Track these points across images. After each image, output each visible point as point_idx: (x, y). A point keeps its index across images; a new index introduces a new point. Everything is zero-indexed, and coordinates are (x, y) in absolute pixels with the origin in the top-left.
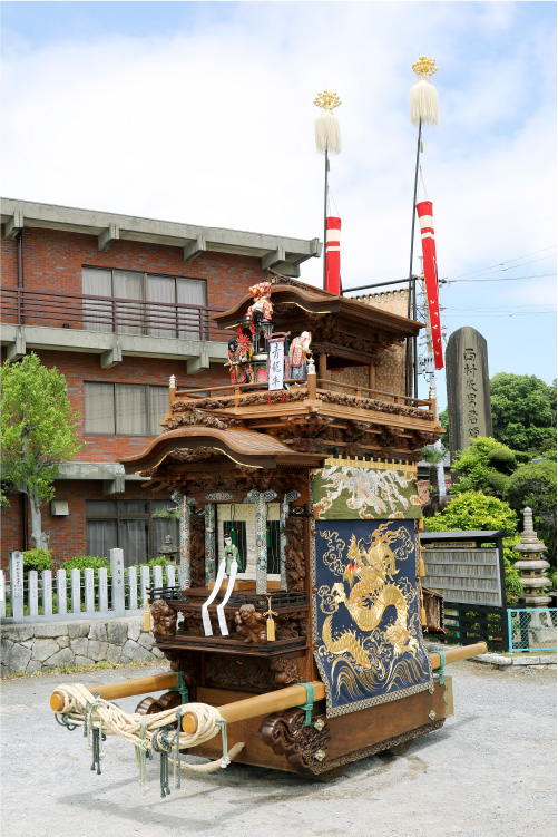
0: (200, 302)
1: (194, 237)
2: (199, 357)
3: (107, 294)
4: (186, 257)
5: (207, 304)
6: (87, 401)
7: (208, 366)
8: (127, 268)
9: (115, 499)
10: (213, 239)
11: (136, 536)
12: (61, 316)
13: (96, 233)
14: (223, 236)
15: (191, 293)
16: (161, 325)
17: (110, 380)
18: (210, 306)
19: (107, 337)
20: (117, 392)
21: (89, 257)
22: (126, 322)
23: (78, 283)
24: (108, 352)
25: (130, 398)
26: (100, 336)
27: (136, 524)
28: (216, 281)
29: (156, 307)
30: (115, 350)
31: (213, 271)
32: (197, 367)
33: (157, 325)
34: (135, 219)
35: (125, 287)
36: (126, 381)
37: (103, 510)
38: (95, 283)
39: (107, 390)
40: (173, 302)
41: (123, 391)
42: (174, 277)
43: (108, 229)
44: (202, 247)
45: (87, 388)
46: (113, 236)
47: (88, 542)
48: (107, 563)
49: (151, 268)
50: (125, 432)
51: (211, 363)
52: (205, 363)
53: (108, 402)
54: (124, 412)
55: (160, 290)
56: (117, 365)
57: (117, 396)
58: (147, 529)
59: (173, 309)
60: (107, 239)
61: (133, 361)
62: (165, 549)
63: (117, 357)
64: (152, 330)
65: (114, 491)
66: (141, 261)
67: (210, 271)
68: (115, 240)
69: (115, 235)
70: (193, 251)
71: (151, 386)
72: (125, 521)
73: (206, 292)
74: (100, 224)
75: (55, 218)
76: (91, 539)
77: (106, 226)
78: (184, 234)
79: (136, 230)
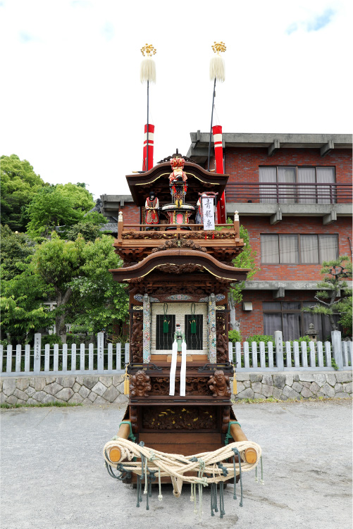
0: (331, 181)
1: (326, 142)
2: (330, 214)
3: (273, 181)
4: (322, 154)
5: (335, 179)
6: (263, 245)
7: (336, 219)
8: (285, 164)
9: (280, 301)
10: (339, 142)
11: (294, 322)
12: (247, 196)
13: (267, 146)
14: (345, 139)
15: (325, 176)
16: (307, 196)
17: (276, 232)
18: (338, 182)
19: (273, 206)
20: (280, 239)
21: (263, 160)
22: (285, 196)
23: (257, 176)
24: (274, 215)
25: (288, 243)
26: (269, 206)
27: (293, 316)
28: (341, 166)
29: (303, 187)
30: (278, 213)
31: (340, 161)
32: (329, 220)
33: (304, 196)
34: (289, 135)
35: (284, 176)
36: (285, 232)
37: (273, 307)
38: (266, 175)
39: (274, 238)
40: (314, 182)
41: (284, 238)
42: (314, 167)
43: (273, 143)
44: (332, 146)
45: (263, 238)
46: (276, 147)
47: (265, 326)
48: (273, 339)
49: (300, 163)
50: (285, 262)
51: (338, 217)
52: (334, 217)
53: (275, 244)
54: (285, 251)
55: (305, 175)
56: (279, 222)
57: (280, 242)
58: (300, 320)
59: (314, 187)
60: (273, 149)
61: (289, 219)
62: (309, 331)
63: (279, 217)
64: (301, 200)
65: (278, 296)
66: (294, 160)
67: (337, 161)
68: (277, 149)
69: (277, 146)
70: (326, 150)
71: (301, 234)
72: (288, 314)
73: (335, 174)
74: (269, 141)
75: (242, 140)
76: (267, 325)
77: (272, 142)
78: (320, 141)
79: (290, 141)
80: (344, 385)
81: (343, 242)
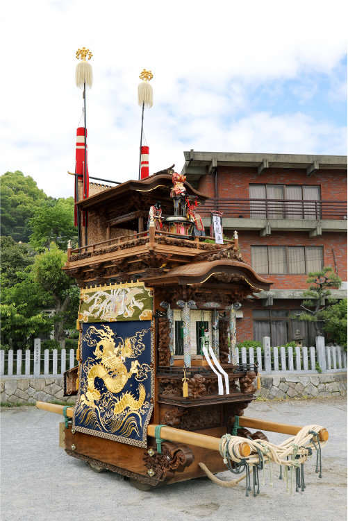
0: (316, 198)
1: (311, 162)
2: (315, 229)
3: (263, 197)
4: (308, 173)
5: (321, 198)
6: (253, 256)
7: (321, 234)
8: (274, 183)
9: (268, 309)
10: (323, 162)
11: (282, 329)
12: (238, 212)
13: (257, 166)
14: (329, 160)
15: (311, 194)
16: (294, 213)
17: (265, 244)
18: (323, 199)
19: (262, 222)
20: (269, 250)
21: (253, 179)
22: (274, 212)
23: (247, 193)
24: (263, 229)
25: (277, 255)
26: (259, 221)
27: (281, 323)
28: (326, 185)
29: (291, 203)
30: (267, 228)
31: (324, 180)
32: (315, 234)
33: (291, 209)
34: (277, 156)
35: (273, 193)
36: (273, 244)
37: (262, 315)
38: (256, 192)
39: (264, 250)
40: (301, 199)
41: (273, 250)
42: (301, 186)
43: (263, 163)
44: (317, 167)
45: (253, 249)
46: (265, 167)
47: (254, 333)
48: (262, 345)
49: (288, 182)
50: (274, 272)
51: (322, 232)
52: (320, 232)
53: (264, 256)
54: (274, 262)
55: (293, 193)
56: (268, 236)
57: (269, 253)
58: (287, 326)
59: (301, 203)
60: (262, 168)
61: (277, 233)
62: (296, 337)
63: (268, 232)
64: (289, 216)
65: (267, 305)
66: (282, 179)
67: (322, 180)
68: (266, 169)
69: (266, 165)
70: (312, 170)
71: (289, 246)
72: (277, 321)
73: (320, 192)
74: (258, 160)
75: (234, 160)
76: (256, 331)
77: (261, 161)
78: (306, 161)
79: (278, 161)
80: (327, 385)
81: (327, 254)
